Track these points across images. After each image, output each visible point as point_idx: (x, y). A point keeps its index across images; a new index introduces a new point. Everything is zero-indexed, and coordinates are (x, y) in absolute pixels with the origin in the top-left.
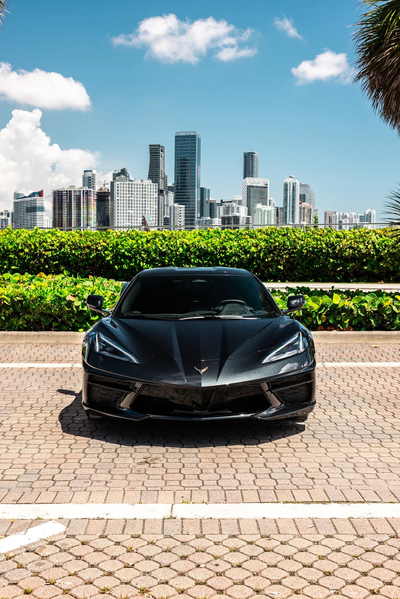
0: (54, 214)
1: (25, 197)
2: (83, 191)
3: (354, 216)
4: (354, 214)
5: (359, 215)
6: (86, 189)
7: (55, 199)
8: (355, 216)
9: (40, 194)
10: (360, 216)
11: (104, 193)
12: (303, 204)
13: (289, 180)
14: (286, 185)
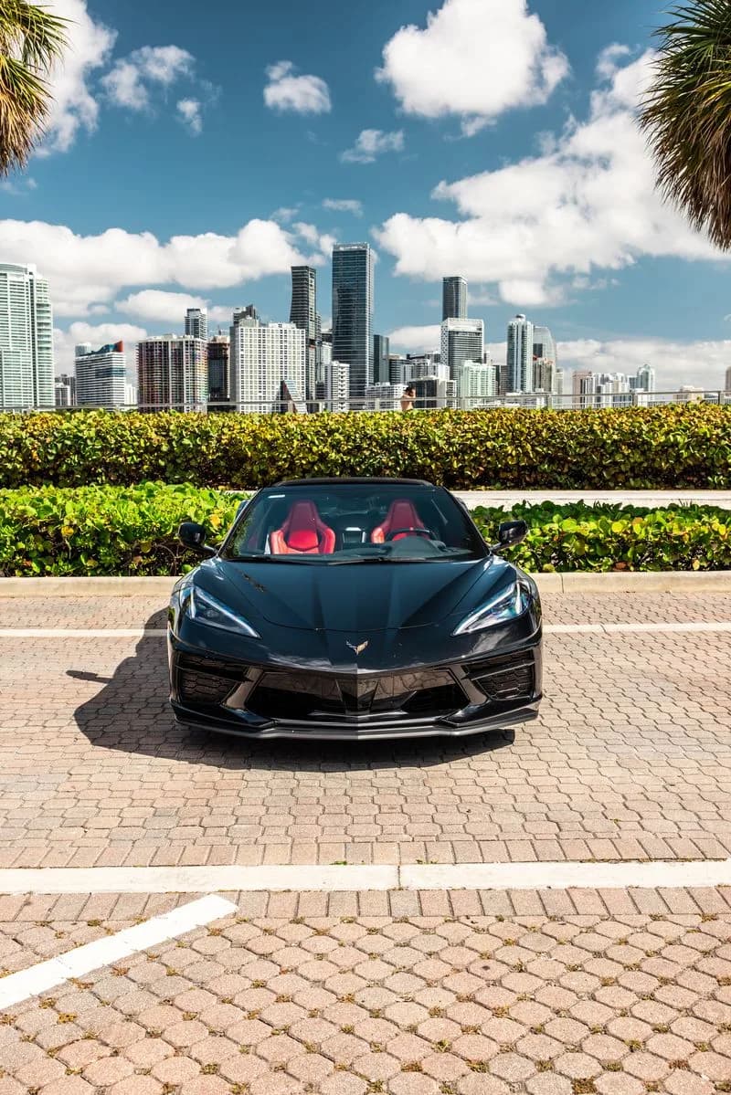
0: (141, 380)
1: (93, 353)
2: (187, 342)
3: (620, 379)
4: (620, 375)
5: (629, 377)
6: (190, 338)
7: (140, 356)
8: (622, 378)
9: (118, 347)
10: (630, 379)
11: (221, 345)
12: (539, 359)
13: (515, 322)
14: (511, 329)
